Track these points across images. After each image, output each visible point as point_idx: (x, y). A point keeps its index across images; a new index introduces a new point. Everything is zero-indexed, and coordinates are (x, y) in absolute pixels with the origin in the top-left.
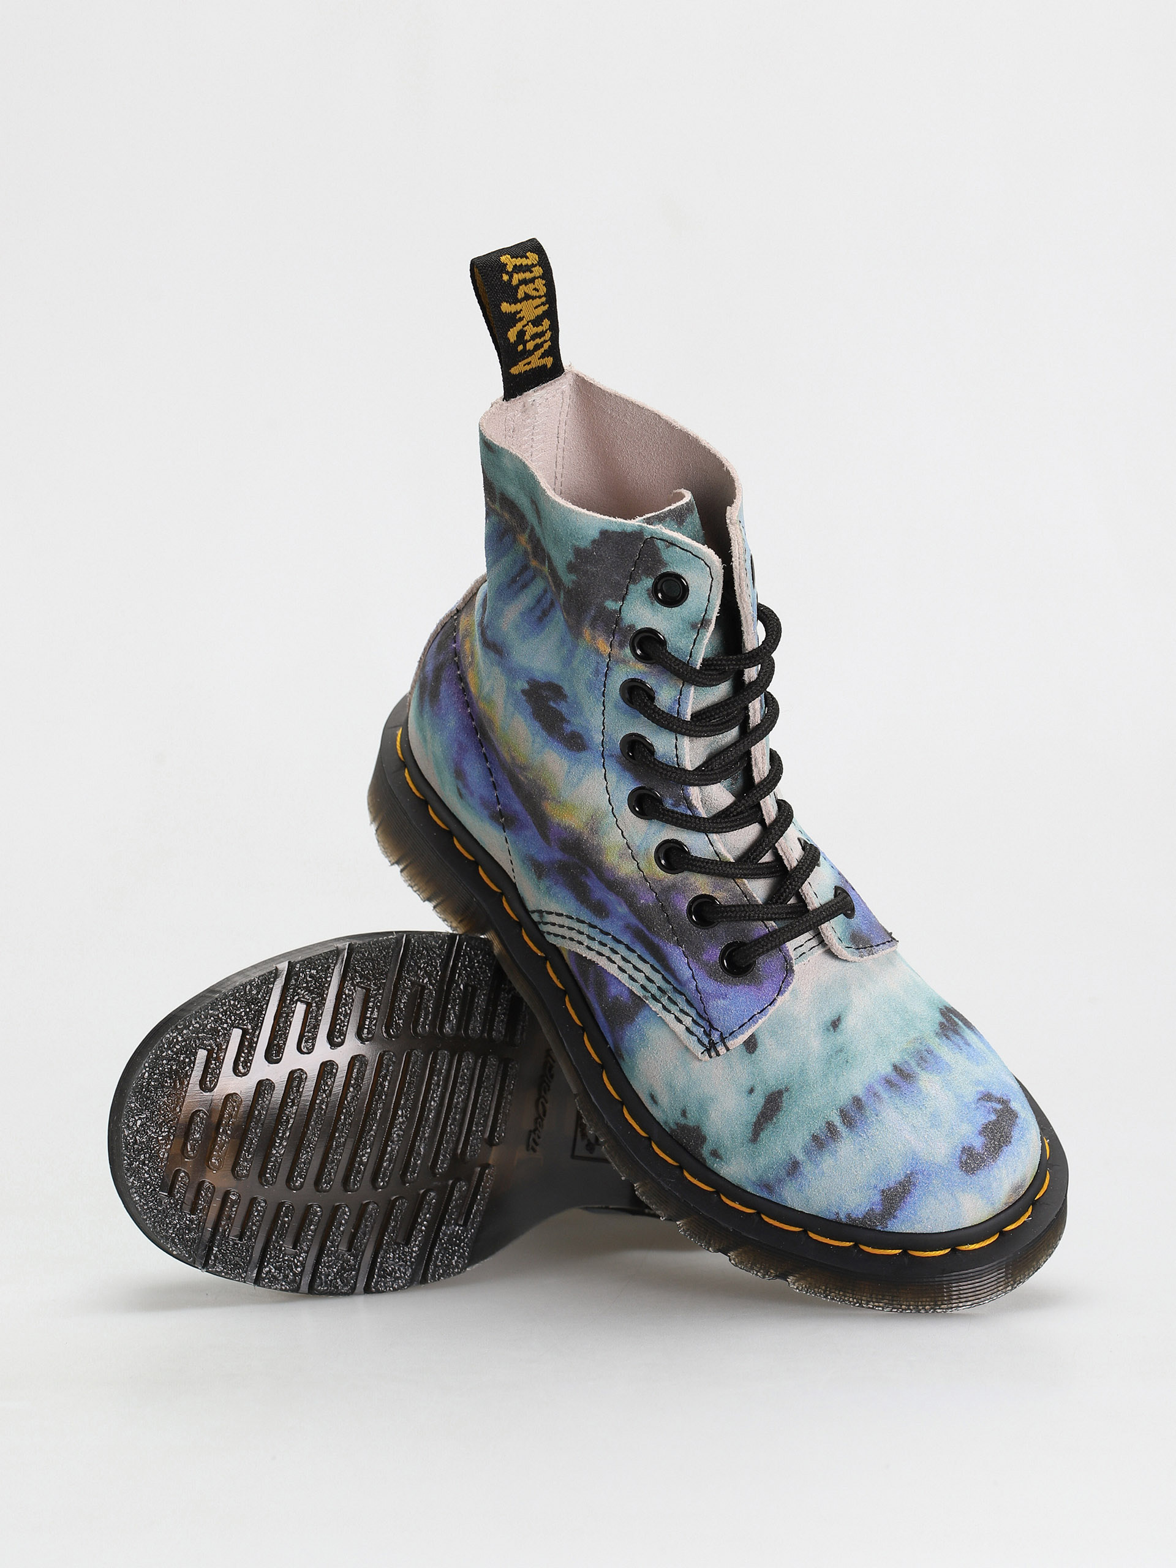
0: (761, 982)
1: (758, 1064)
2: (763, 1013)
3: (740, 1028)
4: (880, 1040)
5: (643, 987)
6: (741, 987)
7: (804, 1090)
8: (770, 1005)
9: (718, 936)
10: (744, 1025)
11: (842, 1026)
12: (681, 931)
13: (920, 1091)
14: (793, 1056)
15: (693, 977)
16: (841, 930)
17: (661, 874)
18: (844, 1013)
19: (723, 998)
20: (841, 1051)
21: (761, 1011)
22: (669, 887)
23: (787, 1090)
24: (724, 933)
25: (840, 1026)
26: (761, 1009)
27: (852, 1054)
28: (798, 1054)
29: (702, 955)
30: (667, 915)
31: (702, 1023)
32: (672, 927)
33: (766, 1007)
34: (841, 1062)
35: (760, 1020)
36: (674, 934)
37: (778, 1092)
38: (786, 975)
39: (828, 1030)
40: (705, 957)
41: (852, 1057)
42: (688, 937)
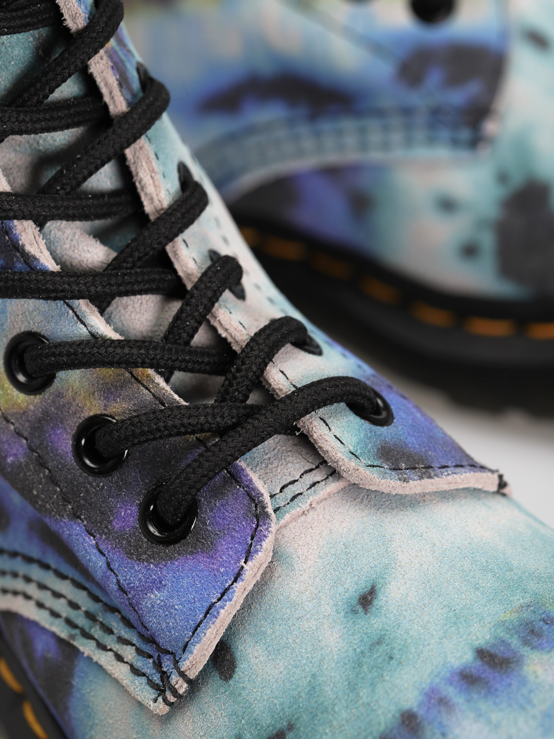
0: (212, 543)
1: (240, 694)
2: (225, 597)
3: (194, 633)
4: (451, 614)
5: (69, 622)
6: (182, 559)
7: (319, 721)
8: (235, 580)
9: (130, 484)
10: (199, 626)
11: (380, 600)
12: (73, 490)
13: (524, 682)
14: (297, 667)
15: (108, 564)
16: (355, 440)
17: (21, 398)
18: (381, 581)
19: (158, 589)
20: (379, 642)
21: (223, 595)
22: (40, 421)
23: (291, 727)
24: (139, 475)
25: (375, 602)
26: (221, 591)
27: (399, 644)
28: (304, 662)
29: (111, 522)
30: (50, 471)
31: (147, 648)
32: (61, 490)
33: (229, 586)
34: (380, 660)
35: (222, 611)
36: (66, 500)
37: (277, 735)
38: (257, 526)
39: (354, 612)
40: (117, 525)
41: (399, 650)
42: (84, 499)
